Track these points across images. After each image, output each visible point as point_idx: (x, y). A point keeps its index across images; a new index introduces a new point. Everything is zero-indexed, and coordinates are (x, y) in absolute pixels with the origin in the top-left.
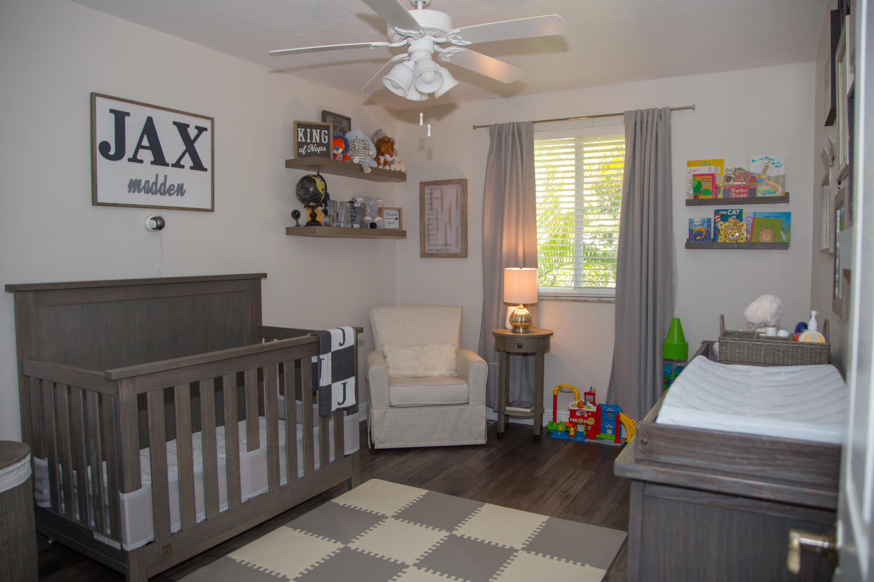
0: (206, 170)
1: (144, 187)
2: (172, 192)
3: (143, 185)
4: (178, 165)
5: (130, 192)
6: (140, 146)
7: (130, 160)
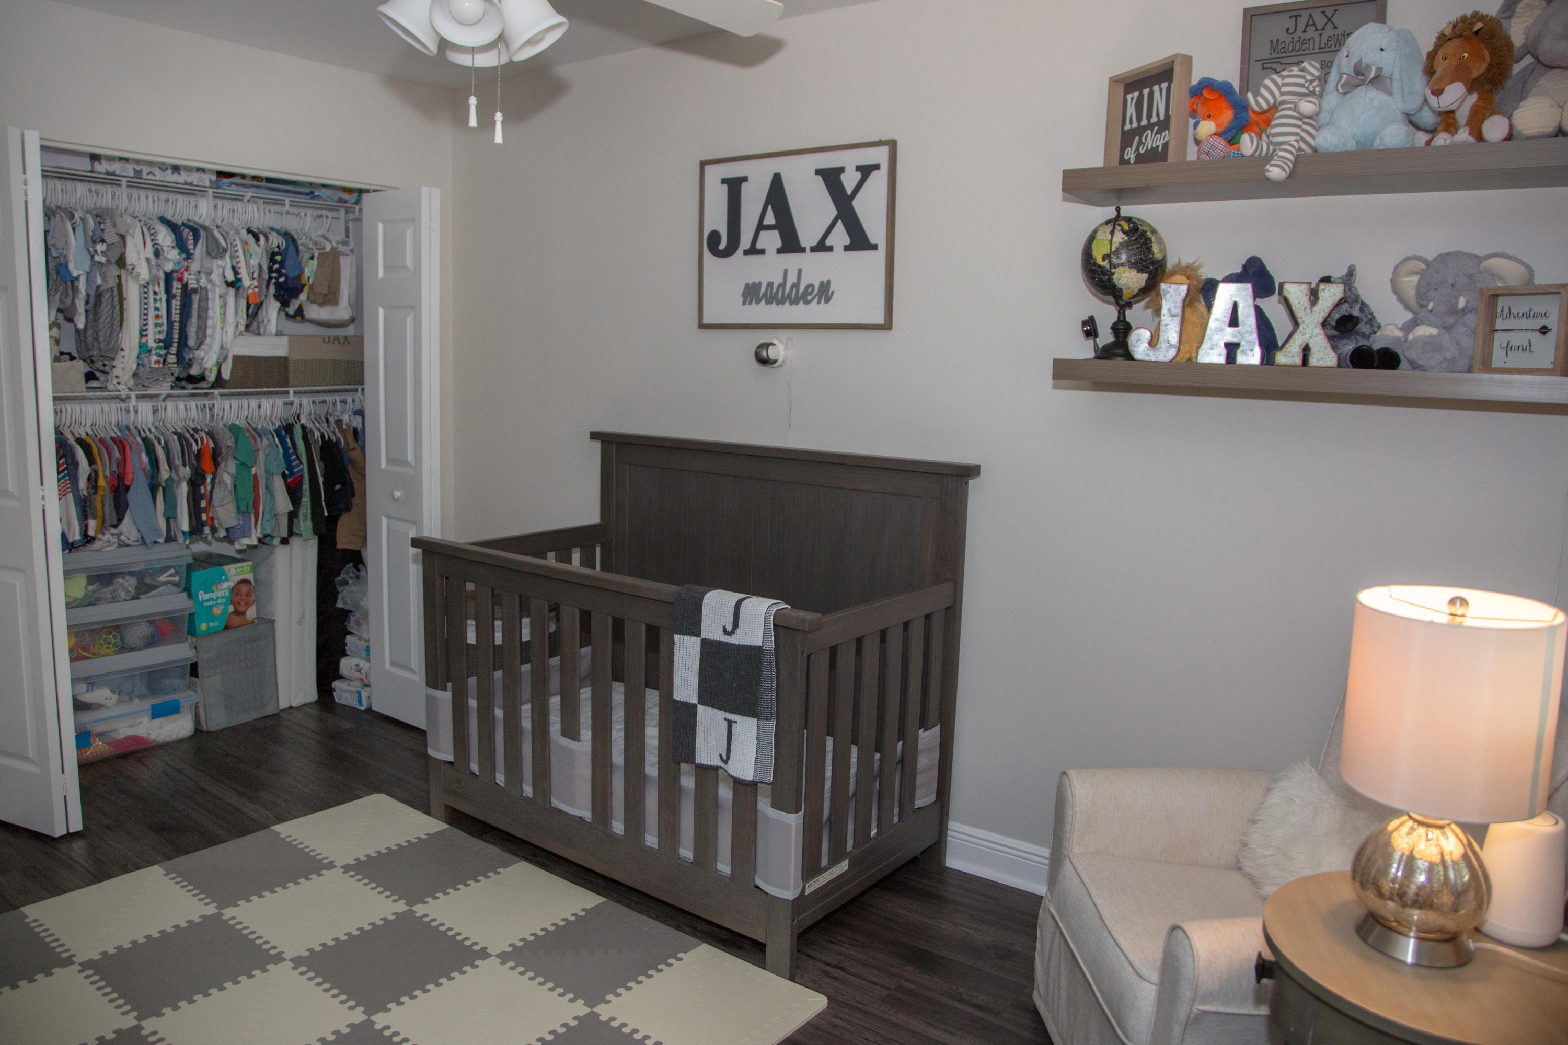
0: (875, 247)
1: (765, 295)
2: (809, 298)
3: (763, 290)
4: (822, 247)
5: (744, 303)
6: (761, 227)
7: (746, 253)
